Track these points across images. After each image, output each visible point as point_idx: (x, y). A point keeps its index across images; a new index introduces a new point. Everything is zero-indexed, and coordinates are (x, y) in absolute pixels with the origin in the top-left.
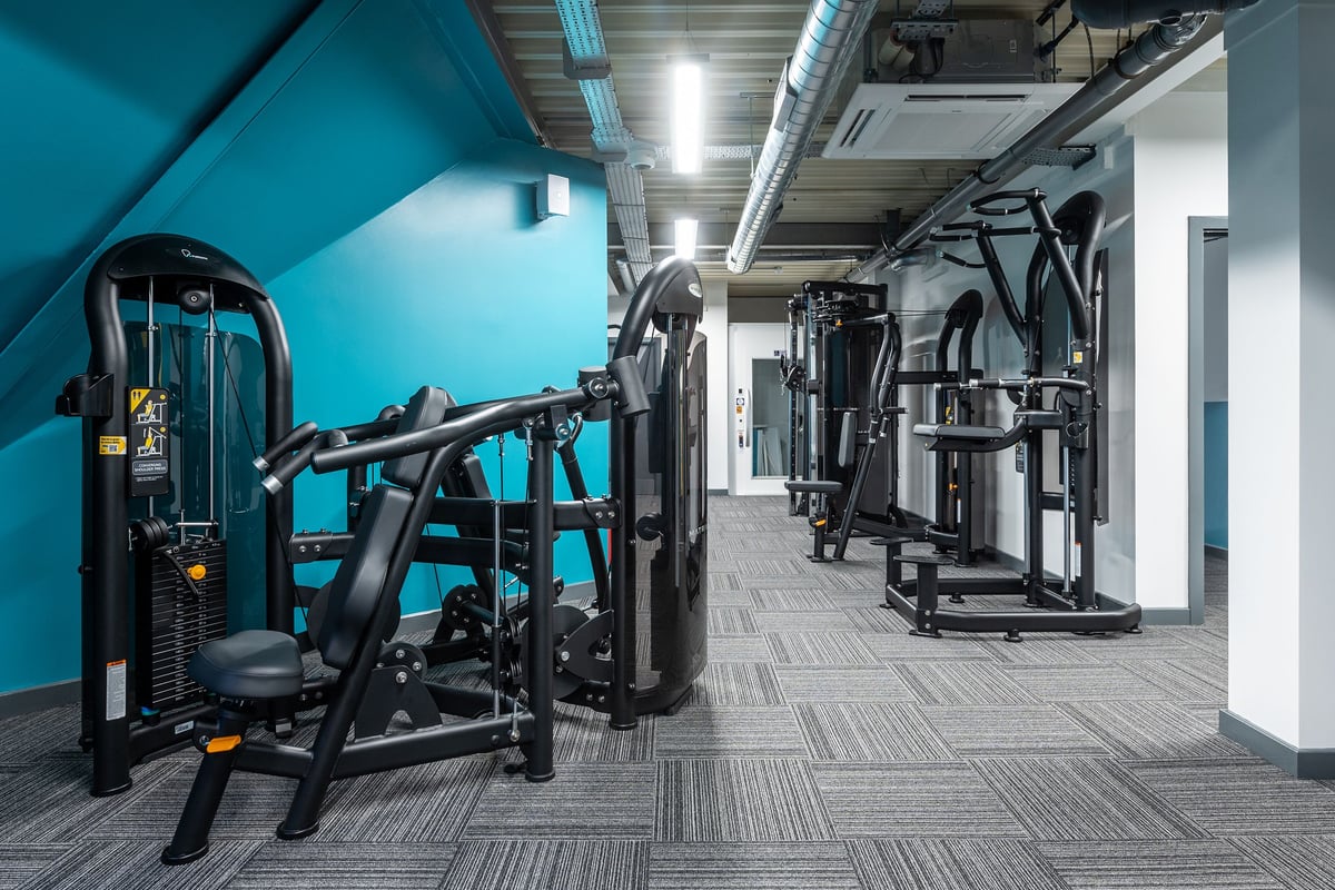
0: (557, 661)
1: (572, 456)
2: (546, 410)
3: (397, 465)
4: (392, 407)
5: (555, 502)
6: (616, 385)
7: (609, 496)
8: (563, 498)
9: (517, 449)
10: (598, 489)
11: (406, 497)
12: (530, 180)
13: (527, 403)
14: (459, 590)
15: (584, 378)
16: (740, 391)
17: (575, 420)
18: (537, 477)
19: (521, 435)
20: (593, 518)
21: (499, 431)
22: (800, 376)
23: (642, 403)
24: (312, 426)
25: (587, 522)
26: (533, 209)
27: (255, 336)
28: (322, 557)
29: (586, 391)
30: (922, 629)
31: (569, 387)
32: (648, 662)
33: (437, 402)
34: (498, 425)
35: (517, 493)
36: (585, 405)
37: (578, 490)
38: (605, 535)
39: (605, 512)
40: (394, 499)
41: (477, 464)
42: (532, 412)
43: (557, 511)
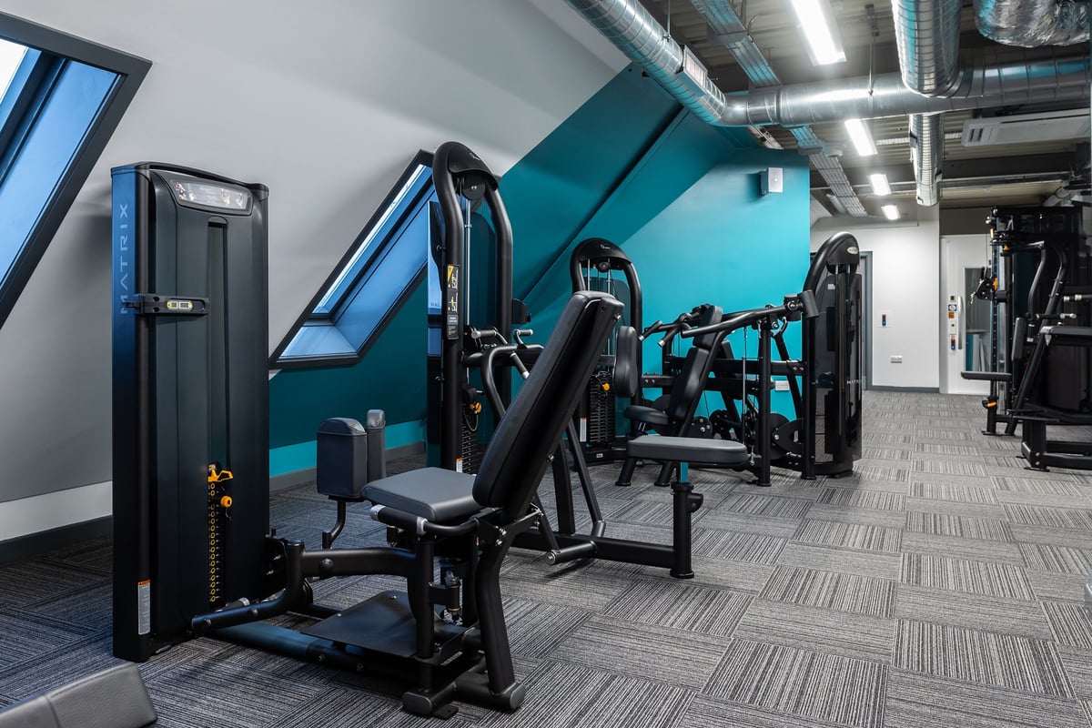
0: (773, 439)
1: (782, 340)
2: (767, 315)
3: (702, 339)
4: (684, 314)
5: (772, 361)
6: (801, 304)
7: (801, 360)
8: (775, 358)
9: (754, 335)
10: (796, 356)
11: (706, 352)
12: (755, 171)
13: (759, 313)
14: (718, 412)
15: (787, 300)
16: (953, 298)
17: (784, 321)
18: (763, 348)
19: (755, 327)
20: (792, 370)
21: (745, 325)
22: (989, 288)
23: (815, 312)
24: (661, 322)
25: (789, 372)
26: (758, 188)
27: (626, 281)
28: (655, 386)
29: (786, 307)
30: (1033, 465)
31: (778, 305)
32: (823, 449)
33: (719, 312)
34: (743, 323)
35: (753, 355)
36: (788, 314)
37: (784, 355)
38: (799, 379)
39: (798, 368)
40: (702, 353)
41: (728, 344)
42: (761, 317)
43: (772, 365)
